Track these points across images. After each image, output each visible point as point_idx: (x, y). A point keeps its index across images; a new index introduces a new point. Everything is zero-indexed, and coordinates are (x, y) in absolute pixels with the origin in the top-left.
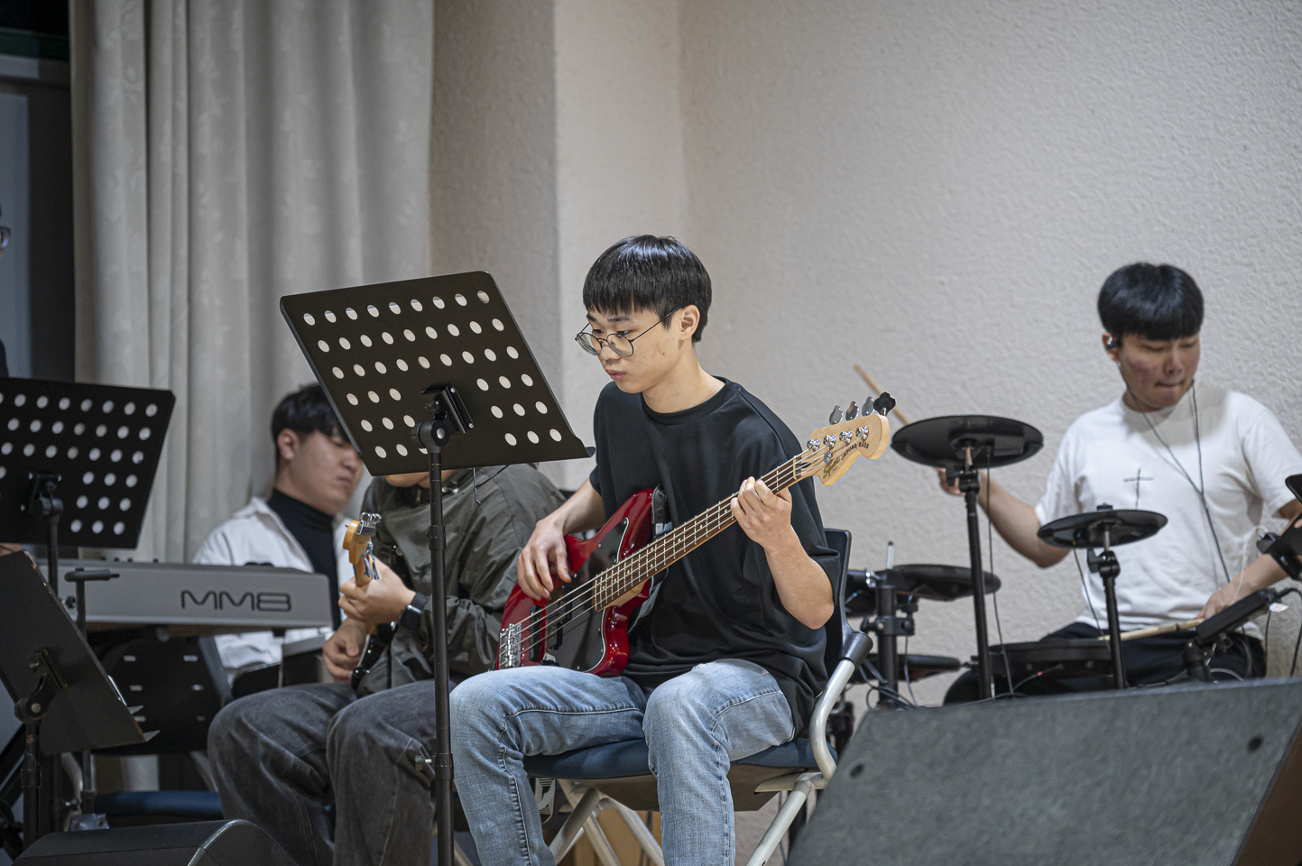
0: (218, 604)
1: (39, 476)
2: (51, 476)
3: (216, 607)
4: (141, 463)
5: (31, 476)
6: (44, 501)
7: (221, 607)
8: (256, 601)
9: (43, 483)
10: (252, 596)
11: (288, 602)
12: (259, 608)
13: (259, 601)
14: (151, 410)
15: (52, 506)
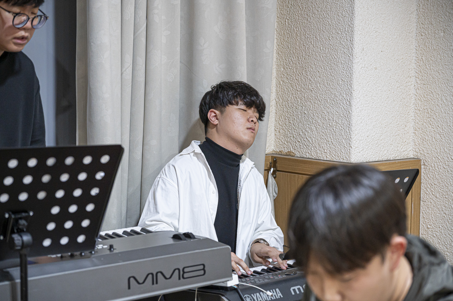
0: (155, 281)
1: (13, 216)
2: (24, 214)
3: (153, 284)
4: (98, 195)
5: (7, 216)
6: (16, 237)
7: (157, 283)
8: (181, 273)
9: (17, 221)
10: (179, 269)
11: (204, 269)
12: (183, 278)
13: (184, 272)
14: (105, 159)
15: (23, 241)
